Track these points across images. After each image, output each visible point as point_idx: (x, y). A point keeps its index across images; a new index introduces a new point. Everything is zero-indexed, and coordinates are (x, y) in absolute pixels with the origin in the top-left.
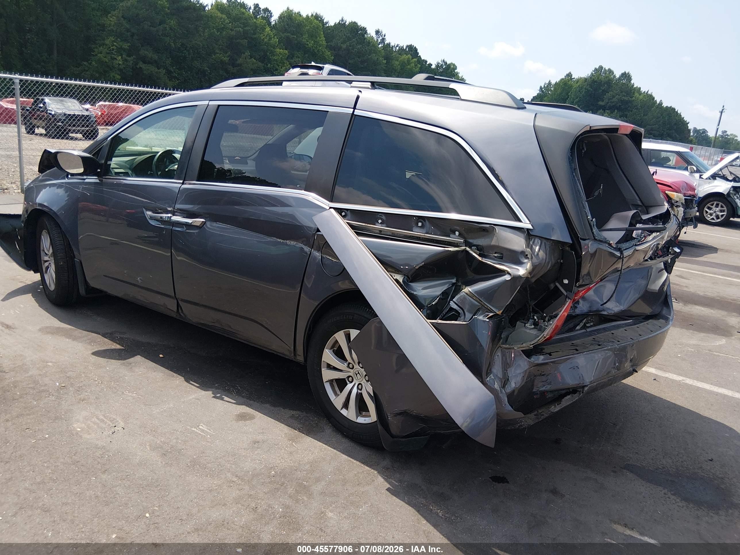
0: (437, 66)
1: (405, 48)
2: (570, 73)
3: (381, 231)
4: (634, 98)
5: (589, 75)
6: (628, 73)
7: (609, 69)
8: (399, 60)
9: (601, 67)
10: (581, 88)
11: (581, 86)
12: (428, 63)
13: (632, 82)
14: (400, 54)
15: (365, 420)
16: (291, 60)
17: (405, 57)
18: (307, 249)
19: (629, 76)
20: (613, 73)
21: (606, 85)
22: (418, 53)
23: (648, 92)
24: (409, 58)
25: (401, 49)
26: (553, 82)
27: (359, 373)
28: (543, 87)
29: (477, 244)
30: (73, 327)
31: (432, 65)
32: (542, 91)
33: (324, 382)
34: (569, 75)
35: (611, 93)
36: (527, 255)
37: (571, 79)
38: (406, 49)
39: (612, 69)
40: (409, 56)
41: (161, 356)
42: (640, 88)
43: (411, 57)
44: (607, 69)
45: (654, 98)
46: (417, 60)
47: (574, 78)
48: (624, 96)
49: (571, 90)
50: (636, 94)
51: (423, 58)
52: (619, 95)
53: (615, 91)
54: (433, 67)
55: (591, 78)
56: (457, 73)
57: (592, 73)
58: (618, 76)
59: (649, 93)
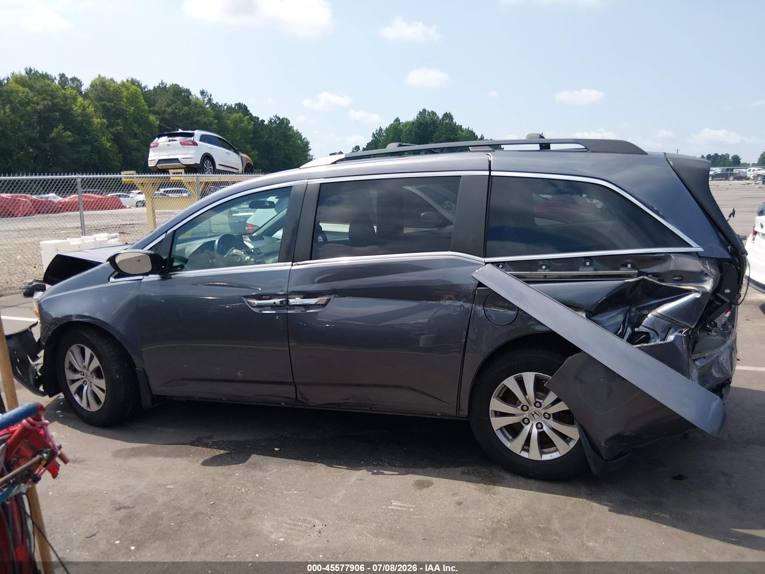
0: (270, 122)
1: (233, 106)
2: (398, 118)
3: (546, 276)
4: (458, 136)
5: (415, 118)
6: (449, 113)
7: (432, 111)
8: (231, 119)
9: (424, 110)
10: (410, 131)
11: (410, 129)
12: (260, 120)
13: (454, 121)
14: (230, 113)
15: (551, 456)
16: (111, 129)
17: (236, 116)
18: (467, 305)
19: (451, 115)
20: (436, 115)
21: (432, 126)
22: (248, 111)
23: (468, 128)
24: (240, 116)
25: (230, 109)
26: (384, 128)
27: (535, 413)
28: (375, 133)
29: (653, 272)
30: (148, 445)
31: (264, 121)
32: (375, 137)
33: (495, 430)
34: (397, 120)
35: (438, 133)
36: (706, 274)
37: (400, 123)
38: (235, 107)
39: (434, 111)
40: (240, 114)
41: (276, 449)
42: (461, 126)
43: (242, 115)
44: (430, 111)
45: (474, 134)
46: (250, 118)
47: (402, 123)
48: (450, 134)
49: (402, 134)
50: (460, 132)
51: (254, 115)
52: (445, 134)
53: (441, 131)
54: (266, 123)
55: (417, 121)
56: (292, 127)
57: (417, 117)
58: (441, 117)
59: (470, 129)
